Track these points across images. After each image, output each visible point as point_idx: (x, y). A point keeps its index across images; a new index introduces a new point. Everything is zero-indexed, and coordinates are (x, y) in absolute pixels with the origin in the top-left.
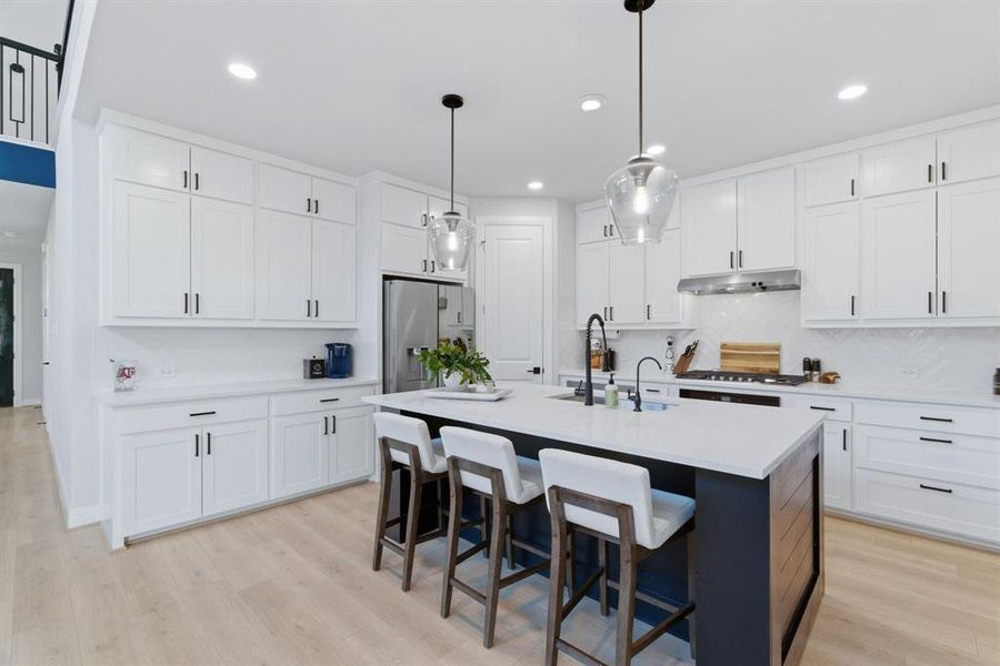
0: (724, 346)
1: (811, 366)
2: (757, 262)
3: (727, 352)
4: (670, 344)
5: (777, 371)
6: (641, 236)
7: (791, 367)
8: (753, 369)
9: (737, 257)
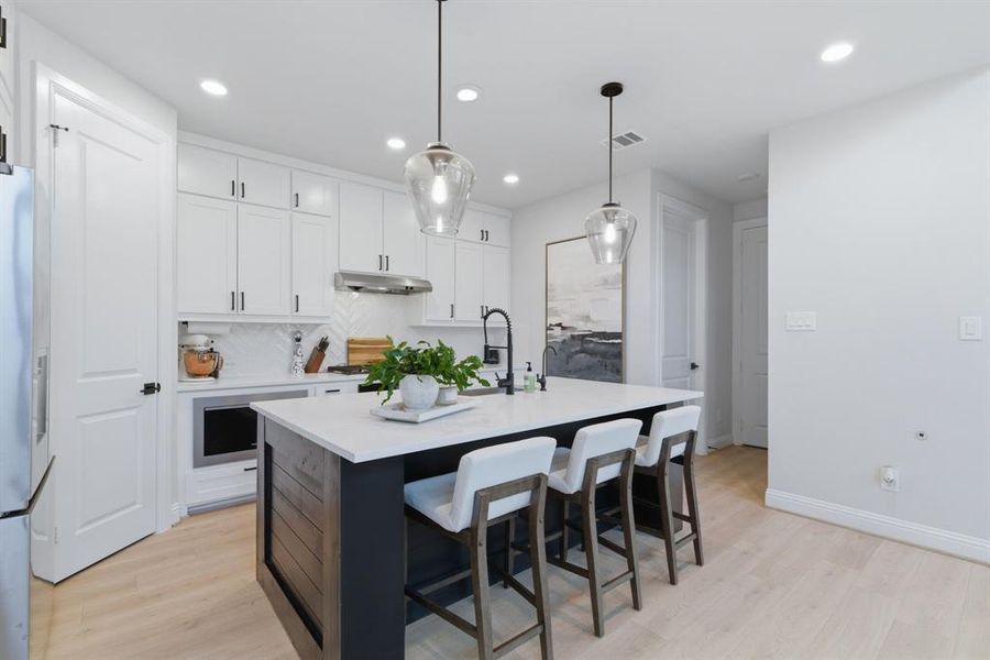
0: (349, 342)
3: (352, 346)
4: (298, 340)
9: (383, 261)
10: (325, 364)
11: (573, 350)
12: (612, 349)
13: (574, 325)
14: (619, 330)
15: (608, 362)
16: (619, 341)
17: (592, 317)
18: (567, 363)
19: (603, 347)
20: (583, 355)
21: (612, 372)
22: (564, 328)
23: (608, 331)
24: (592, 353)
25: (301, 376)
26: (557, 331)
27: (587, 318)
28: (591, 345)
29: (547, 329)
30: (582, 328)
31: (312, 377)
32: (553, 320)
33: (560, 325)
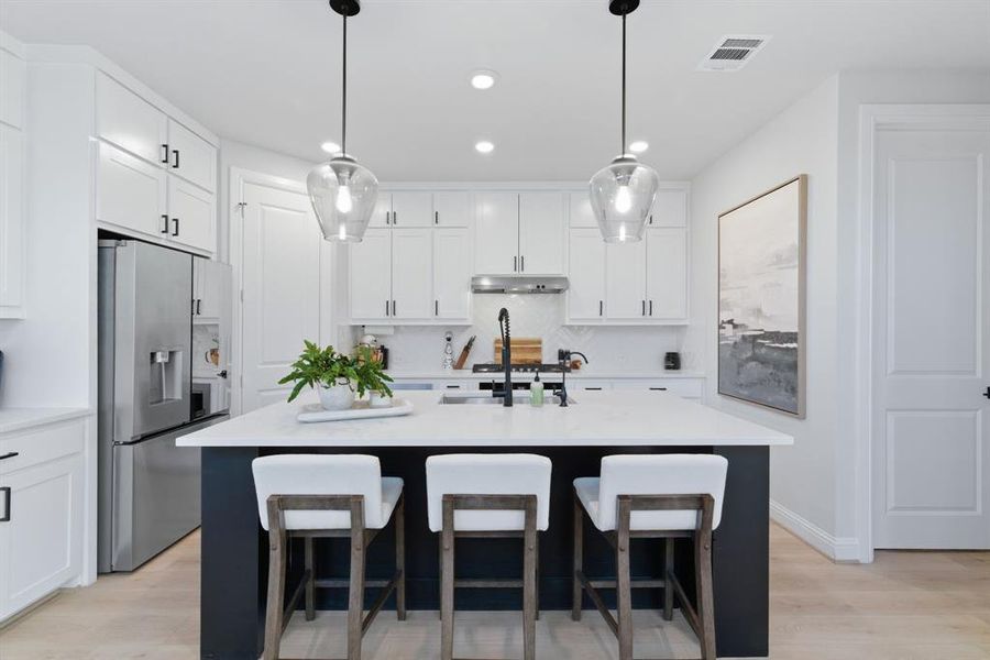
0: (498, 341)
1: (563, 355)
2: (533, 269)
4: (449, 339)
5: (539, 362)
6: (622, 233)
7: (550, 357)
8: (521, 361)
9: (519, 262)
10: (472, 361)
11: (744, 356)
12: (786, 358)
13: (746, 323)
14: (795, 329)
15: (782, 375)
16: (794, 345)
17: (764, 310)
18: (739, 373)
19: (776, 354)
20: (753, 364)
21: (787, 391)
22: (735, 326)
23: (782, 331)
24: (763, 362)
25: (449, 372)
26: (729, 331)
27: (758, 312)
28: (763, 351)
29: (720, 327)
30: (755, 325)
31: (458, 373)
32: (725, 316)
33: (730, 322)
